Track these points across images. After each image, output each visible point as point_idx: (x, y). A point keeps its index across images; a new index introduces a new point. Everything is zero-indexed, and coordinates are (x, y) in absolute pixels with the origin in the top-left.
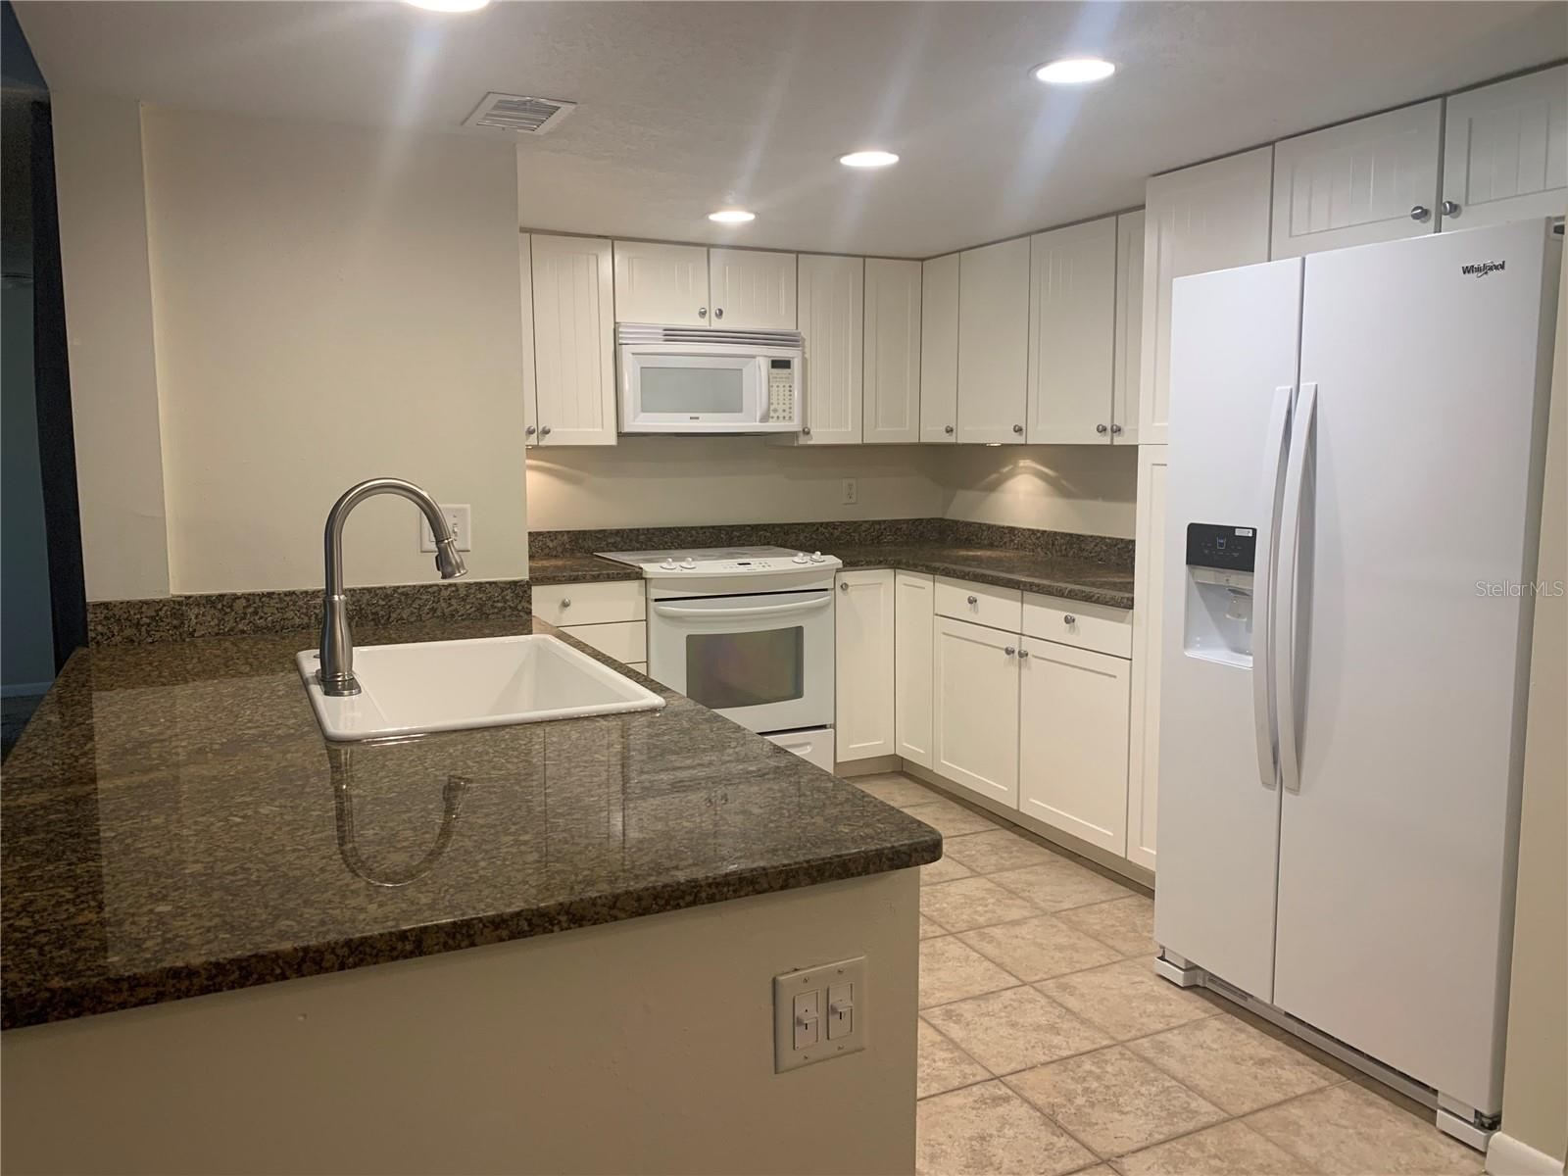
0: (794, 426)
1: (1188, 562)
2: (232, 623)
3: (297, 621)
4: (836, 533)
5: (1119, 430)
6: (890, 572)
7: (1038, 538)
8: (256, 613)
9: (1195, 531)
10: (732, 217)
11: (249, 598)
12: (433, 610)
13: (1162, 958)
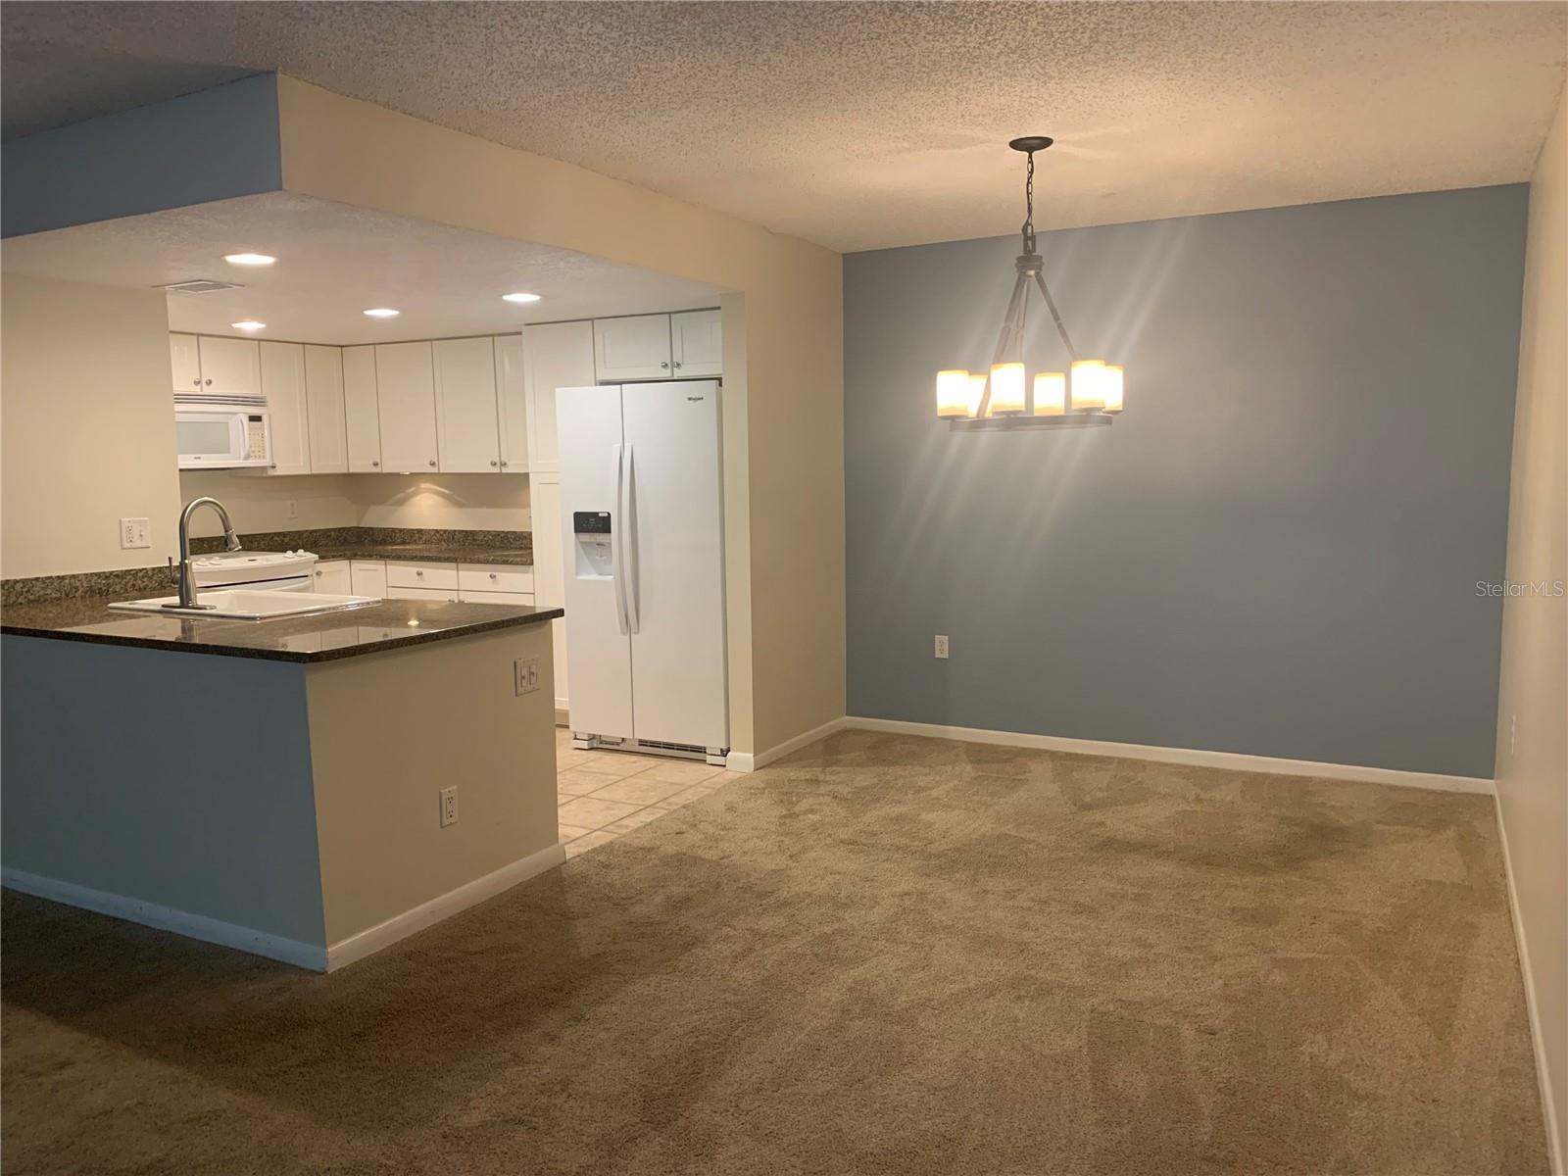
0: (266, 462)
1: (576, 531)
2: (14, 598)
3: (54, 595)
4: (286, 540)
5: (505, 464)
6: (347, 562)
7: (441, 535)
8: (28, 591)
9: (577, 515)
10: (251, 327)
11: (24, 581)
12: (134, 585)
13: (576, 739)
